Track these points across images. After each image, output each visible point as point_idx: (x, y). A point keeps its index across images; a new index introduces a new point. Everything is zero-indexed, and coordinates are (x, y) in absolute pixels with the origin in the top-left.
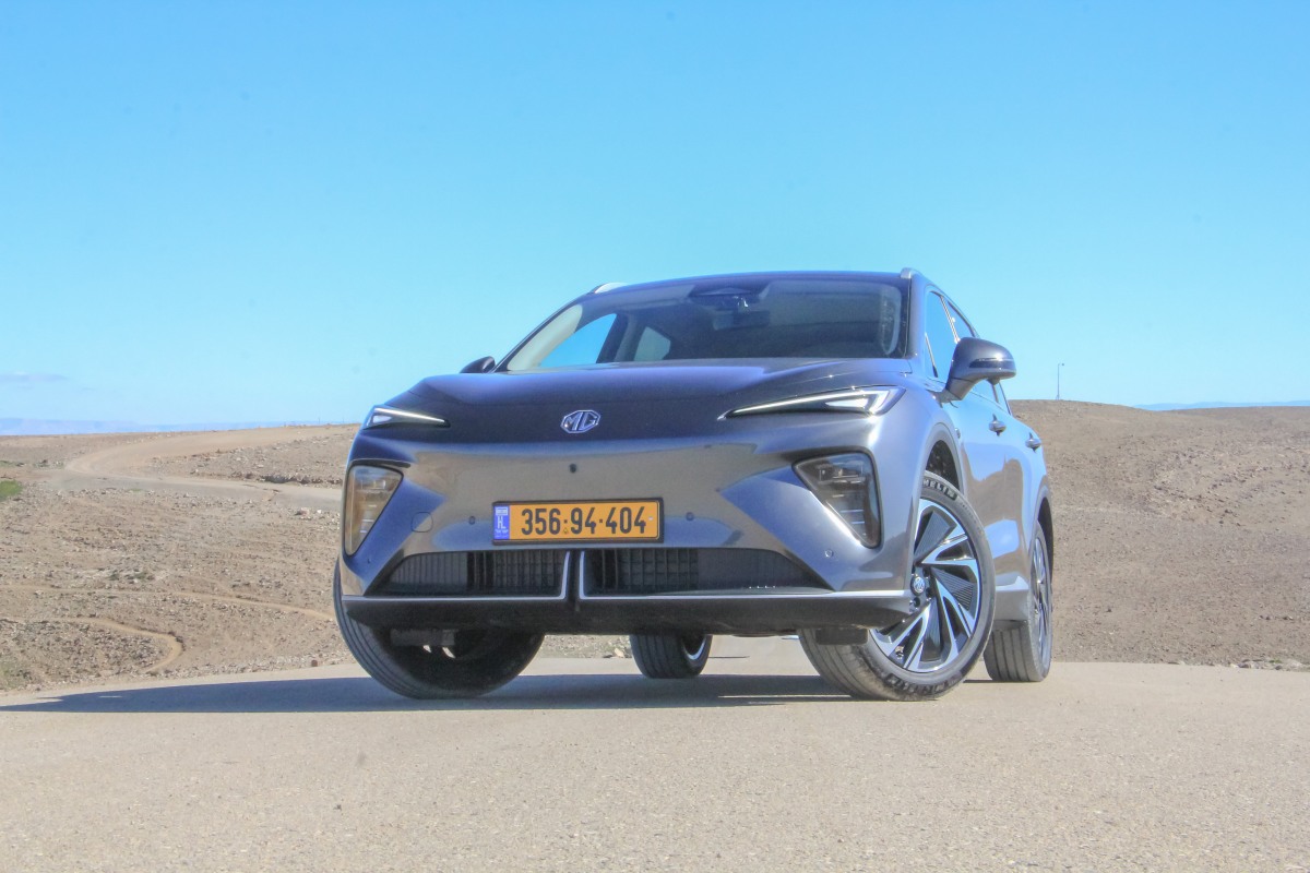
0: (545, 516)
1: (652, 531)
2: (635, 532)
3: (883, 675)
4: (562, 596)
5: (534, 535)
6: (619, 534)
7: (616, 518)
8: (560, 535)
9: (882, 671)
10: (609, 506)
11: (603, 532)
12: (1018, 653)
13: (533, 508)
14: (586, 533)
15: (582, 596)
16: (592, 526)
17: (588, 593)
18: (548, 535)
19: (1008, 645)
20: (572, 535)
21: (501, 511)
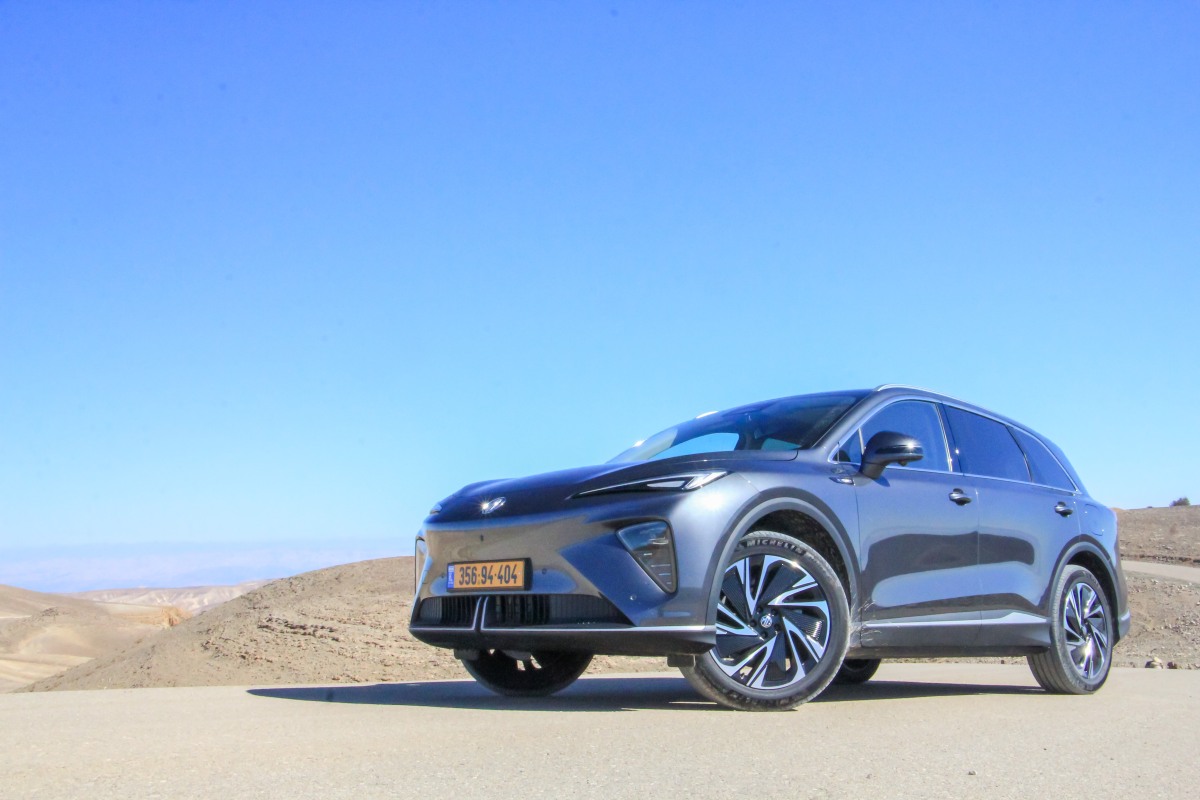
0: (469, 571)
1: (520, 582)
2: (511, 584)
3: (724, 691)
4: (473, 628)
5: (465, 586)
6: (504, 585)
7: (503, 573)
8: (476, 586)
9: (724, 687)
10: (499, 564)
11: (496, 583)
12: (1053, 670)
13: (465, 566)
14: (488, 584)
15: (482, 629)
16: (491, 578)
17: (486, 626)
18: (471, 585)
19: (1045, 666)
20: (481, 586)
21: (451, 569)
